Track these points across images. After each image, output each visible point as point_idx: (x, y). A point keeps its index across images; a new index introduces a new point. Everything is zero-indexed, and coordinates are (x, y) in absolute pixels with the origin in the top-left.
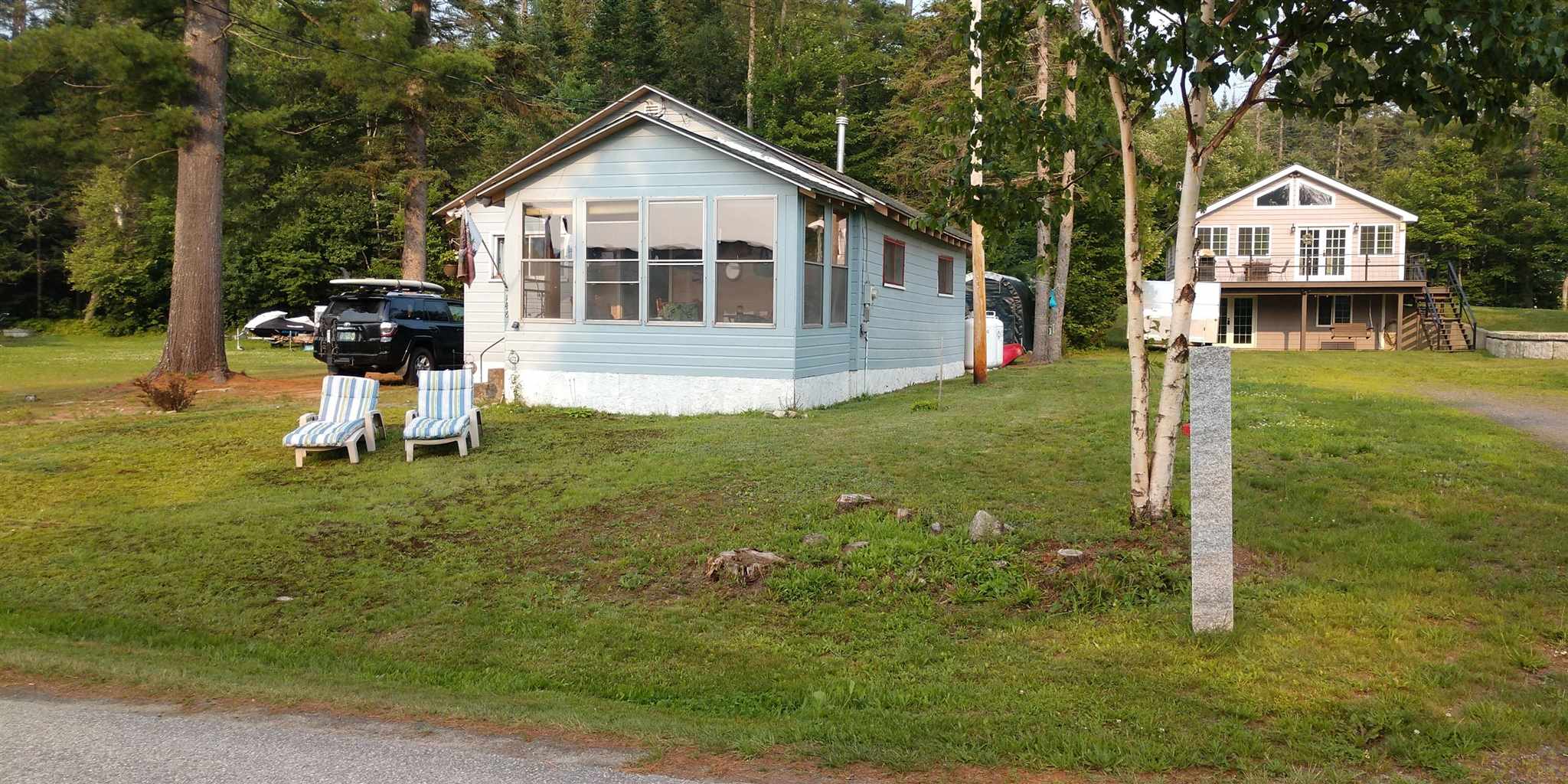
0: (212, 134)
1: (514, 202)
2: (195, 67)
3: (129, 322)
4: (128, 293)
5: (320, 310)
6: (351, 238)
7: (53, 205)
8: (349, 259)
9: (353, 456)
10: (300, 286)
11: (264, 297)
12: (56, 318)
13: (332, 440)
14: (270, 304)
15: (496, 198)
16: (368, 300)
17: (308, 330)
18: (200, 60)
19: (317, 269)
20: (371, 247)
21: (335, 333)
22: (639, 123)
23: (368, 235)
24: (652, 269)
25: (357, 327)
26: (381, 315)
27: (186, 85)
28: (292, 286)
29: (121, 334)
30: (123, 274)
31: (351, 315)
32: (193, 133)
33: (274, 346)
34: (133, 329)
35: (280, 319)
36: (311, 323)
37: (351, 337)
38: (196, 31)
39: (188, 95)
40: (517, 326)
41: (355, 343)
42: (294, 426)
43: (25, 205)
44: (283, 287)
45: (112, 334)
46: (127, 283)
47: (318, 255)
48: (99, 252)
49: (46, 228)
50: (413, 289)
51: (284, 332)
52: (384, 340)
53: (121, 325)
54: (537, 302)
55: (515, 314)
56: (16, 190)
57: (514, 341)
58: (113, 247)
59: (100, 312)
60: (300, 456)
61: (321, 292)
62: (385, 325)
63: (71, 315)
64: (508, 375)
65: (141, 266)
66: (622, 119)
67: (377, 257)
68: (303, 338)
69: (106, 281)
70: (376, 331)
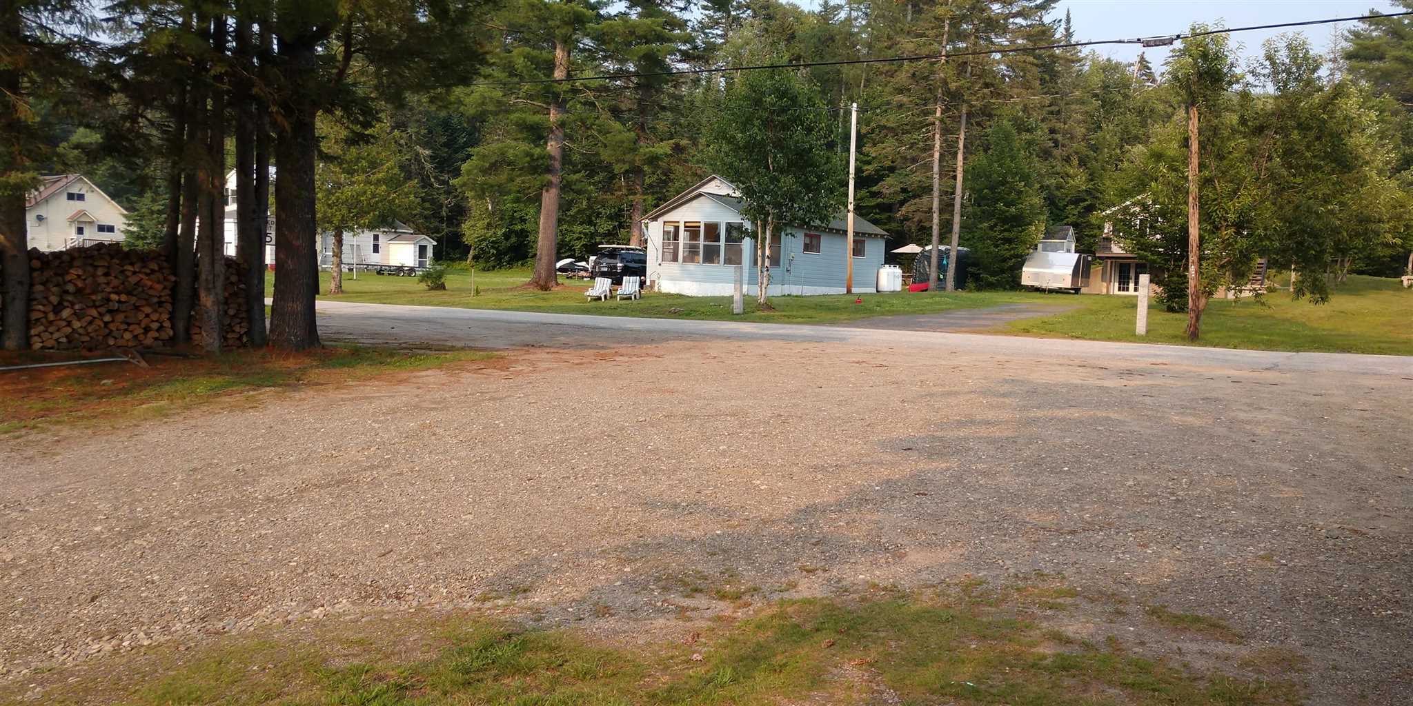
0: (556, 185)
1: (661, 220)
2: (551, 157)
3: (492, 263)
4: (493, 247)
5: (593, 258)
6: (610, 218)
7: (455, 197)
8: (609, 230)
9: (603, 300)
10: (583, 245)
11: (563, 251)
12: (453, 260)
13: (598, 294)
14: (567, 254)
15: (655, 219)
16: (613, 254)
17: (586, 270)
18: (553, 154)
19: (592, 235)
20: (620, 223)
21: (600, 268)
22: (700, 195)
23: (619, 216)
24: (704, 245)
25: (608, 266)
26: (618, 261)
27: (548, 166)
28: (578, 246)
29: (488, 270)
30: (491, 237)
31: (606, 260)
32: (549, 185)
33: (568, 278)
34: (494, 267)
35: (571, 263)
36: (587, 266)
37: (606, 269)
38: (553, 143)
39: (549, 170)
40: (660, 265)
41: (607, 272)
42: (588, 291)
43: (442, 198)
44: (573, 246)
45: (484, 270)
46: (493, 242)
47: (592, 228)
48: (480, 224)
49: (451, 210)
50: (632, 249)
51: (573, 270)
52: (619, 271)
53: (488, 265)
54: (669, 256)
55: (660, 261)
56: (438, 189)
57: (659, 269)
58: (486, 221)
59: (476, 258)
60: (589, 299)
61: (592, 249)
62: (619, 265)
63: (460, 259)
64: (657, 282)
65: (500, 232)
66: (692, 195)
67: (624, 228)
68: (583, 273)
69: (483, 240)
70: (616, 267)
